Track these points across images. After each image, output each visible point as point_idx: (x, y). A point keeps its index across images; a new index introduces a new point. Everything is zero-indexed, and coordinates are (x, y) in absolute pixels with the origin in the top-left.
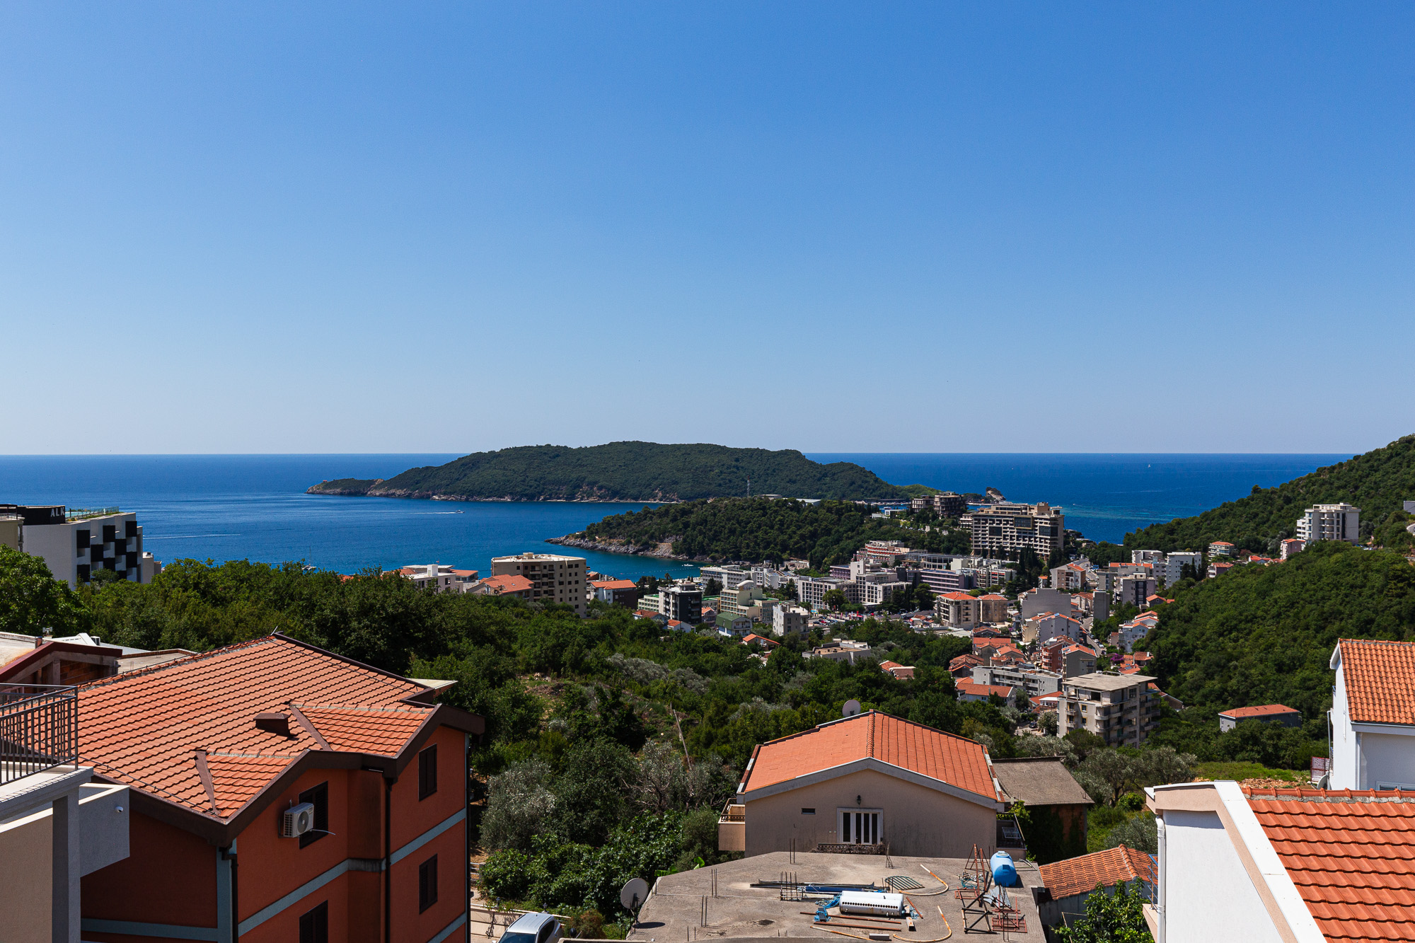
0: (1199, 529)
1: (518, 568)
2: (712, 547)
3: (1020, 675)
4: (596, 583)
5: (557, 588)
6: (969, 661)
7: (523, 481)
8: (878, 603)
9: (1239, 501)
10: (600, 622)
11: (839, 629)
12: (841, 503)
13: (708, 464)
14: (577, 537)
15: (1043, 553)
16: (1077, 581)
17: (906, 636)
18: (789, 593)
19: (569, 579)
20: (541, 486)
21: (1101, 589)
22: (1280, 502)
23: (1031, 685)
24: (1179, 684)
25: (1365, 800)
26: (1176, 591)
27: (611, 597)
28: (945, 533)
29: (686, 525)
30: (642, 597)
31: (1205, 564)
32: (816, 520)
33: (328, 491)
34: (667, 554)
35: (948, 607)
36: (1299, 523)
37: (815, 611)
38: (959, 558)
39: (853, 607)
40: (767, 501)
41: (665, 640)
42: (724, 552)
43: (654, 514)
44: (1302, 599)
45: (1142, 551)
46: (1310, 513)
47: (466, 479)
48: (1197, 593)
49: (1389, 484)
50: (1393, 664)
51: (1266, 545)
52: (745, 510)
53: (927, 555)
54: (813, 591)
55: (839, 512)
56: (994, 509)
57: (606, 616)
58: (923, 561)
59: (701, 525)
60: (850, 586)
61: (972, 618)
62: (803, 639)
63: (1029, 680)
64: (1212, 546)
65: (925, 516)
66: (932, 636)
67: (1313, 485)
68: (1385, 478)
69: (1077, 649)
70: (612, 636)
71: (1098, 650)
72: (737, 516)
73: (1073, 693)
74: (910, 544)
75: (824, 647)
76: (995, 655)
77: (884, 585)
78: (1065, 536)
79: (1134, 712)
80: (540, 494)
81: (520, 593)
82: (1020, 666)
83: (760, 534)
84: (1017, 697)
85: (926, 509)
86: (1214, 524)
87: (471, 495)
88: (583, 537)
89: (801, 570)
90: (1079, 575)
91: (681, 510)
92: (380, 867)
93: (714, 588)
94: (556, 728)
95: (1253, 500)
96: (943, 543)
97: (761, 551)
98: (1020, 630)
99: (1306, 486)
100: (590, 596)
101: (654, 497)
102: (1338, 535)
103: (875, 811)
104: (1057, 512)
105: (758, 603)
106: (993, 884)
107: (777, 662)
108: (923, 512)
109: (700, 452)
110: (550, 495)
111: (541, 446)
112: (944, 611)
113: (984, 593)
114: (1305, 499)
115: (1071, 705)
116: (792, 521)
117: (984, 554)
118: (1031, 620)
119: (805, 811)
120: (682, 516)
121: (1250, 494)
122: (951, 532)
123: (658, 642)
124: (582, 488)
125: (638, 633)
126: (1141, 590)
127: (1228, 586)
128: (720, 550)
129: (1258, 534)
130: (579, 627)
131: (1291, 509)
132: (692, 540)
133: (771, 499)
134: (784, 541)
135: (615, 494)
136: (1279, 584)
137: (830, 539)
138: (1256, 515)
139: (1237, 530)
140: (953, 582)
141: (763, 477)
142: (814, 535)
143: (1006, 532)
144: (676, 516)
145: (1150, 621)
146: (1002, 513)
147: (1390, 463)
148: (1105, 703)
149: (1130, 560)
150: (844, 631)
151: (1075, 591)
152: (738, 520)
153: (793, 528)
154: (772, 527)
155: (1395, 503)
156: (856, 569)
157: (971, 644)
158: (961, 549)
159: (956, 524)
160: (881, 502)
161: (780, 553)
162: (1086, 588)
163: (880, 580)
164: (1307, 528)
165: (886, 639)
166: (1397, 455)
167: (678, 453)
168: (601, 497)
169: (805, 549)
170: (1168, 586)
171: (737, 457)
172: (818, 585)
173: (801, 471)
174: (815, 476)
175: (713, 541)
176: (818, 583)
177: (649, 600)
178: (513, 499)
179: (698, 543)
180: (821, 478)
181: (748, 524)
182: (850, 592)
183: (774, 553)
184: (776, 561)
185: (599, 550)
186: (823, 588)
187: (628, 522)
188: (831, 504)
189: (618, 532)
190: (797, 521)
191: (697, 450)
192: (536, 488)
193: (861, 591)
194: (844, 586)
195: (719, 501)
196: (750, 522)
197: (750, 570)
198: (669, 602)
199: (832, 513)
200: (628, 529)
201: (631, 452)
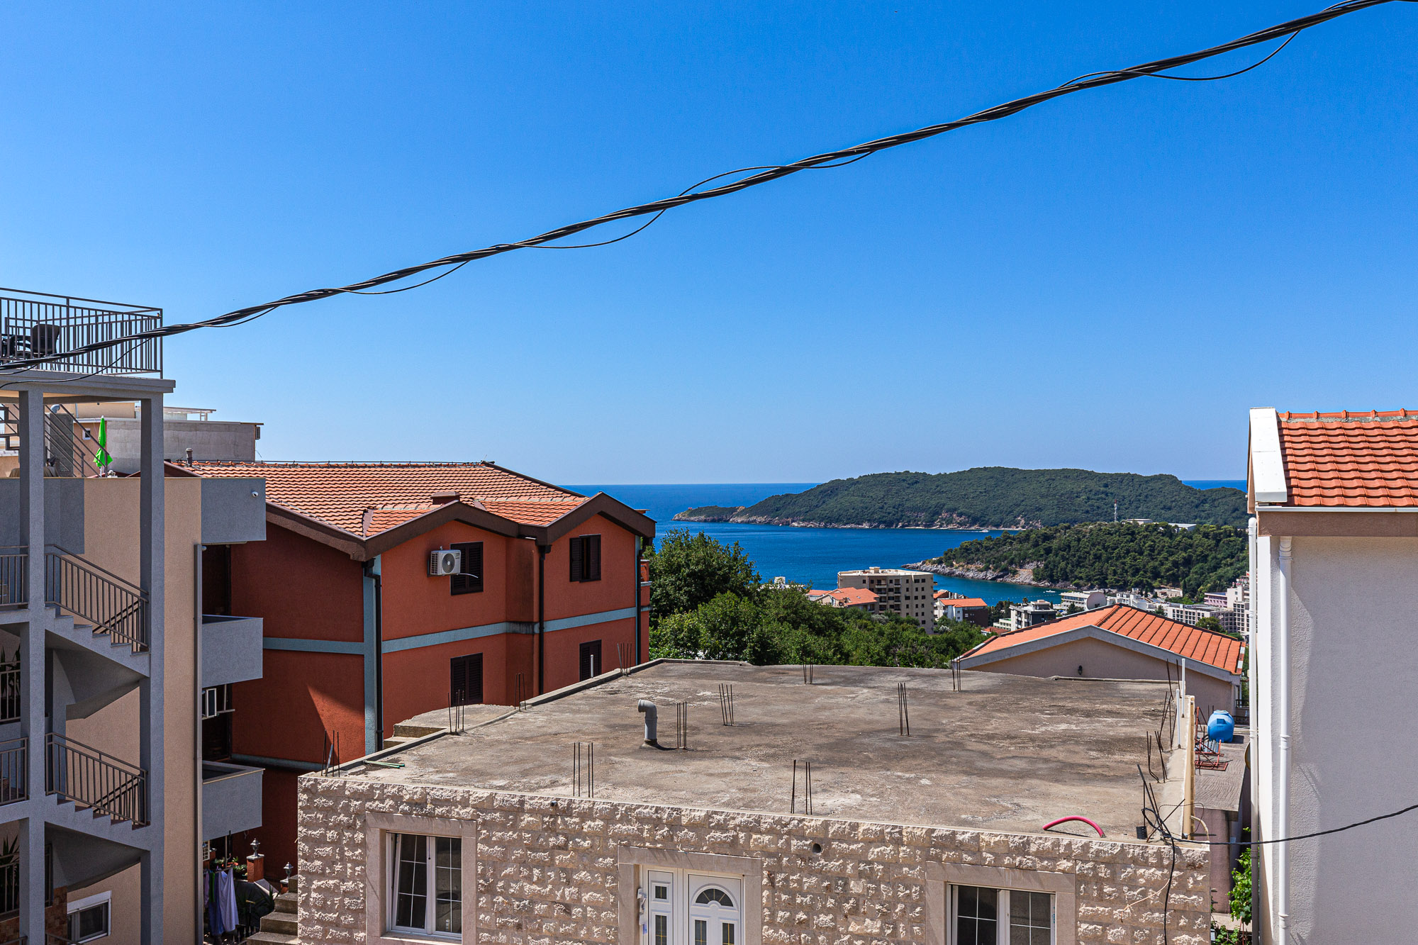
1: (864, 582)
2: (1076, 573)
4: (945, 601)
5: (904, 603)
7: (882, 508)
12: (1219, 528)
13: (1075, 490)
14: (934, 563)
19: (916, 594)
20: (900, 513)
27: (961, 615)
29: (1048, 551)
30: (997, 621)
32: (1191, 546)
33: (692, 518)
34: (1027, 581)
40: (1136, 525)
42: (1089, 580)
43: (1014, 540)
47: (824, 506)
52: (1112, 535)
55: (1217, 538)
57: (953, 632)
59: (1064, 551)
60: (1226, 614)
72: (1103, 542)
80: (898, 521)
81: (865, 605)
83: (1128, 560)
87: (830, 522)
88: (940, 562)
89: (1174, 598)
91: (1042, 535)
92: (534, 630)
97: (1129, 578)
100: (939, 613)
101: (1017, 524)
109: (1066, 477)
110: (909, 522)
111: (900, 473)
116: (1164, 547)
120: (1043, 542)
124: (941, 514)
128: (1084, 577)
132: (1055, 566)
133: (1141, 523)
134: (1155, 568)
135: (975, 521)
137: (1206, 566)
141: (1134, 504)
142: (1188, 562)
144: (1036, 541)
152: (1104, 545)
153: (1164, 554)
154: (1141, 553)
156: (1234, 595)
161: (1149, 581)
167: (1041, 479)
168: (961, 524)
169: (1178, 576)
171: (1105, 482)
172: (1190, 613)
173: (1177, 497)
174: (1192, 502)
175: (1077, 567)
176: (1190, 610)
177: (1004, 624)
178: (871, 526)
179: (1061, 569)
180: (1199, 504)
181: (1115, 549)
182: (1227, 620)
183: (1143, 580)
184: (1146, 588)
185: (957, 576)
186: (1196, 616)
187: (986, 547)
188: (1208, 528)
189: (976, 558)
190: (1170, 547)
191: (1062, 476)
192: (894, 515)
193: (1239, 619)
194: (1219, 614)
195: (1083, 526)
196: (1117, 547)
197: (1116, 596)
198: (1021, 621)
199: (1209, 539)
200: (986, 554)
201: (992, 478)
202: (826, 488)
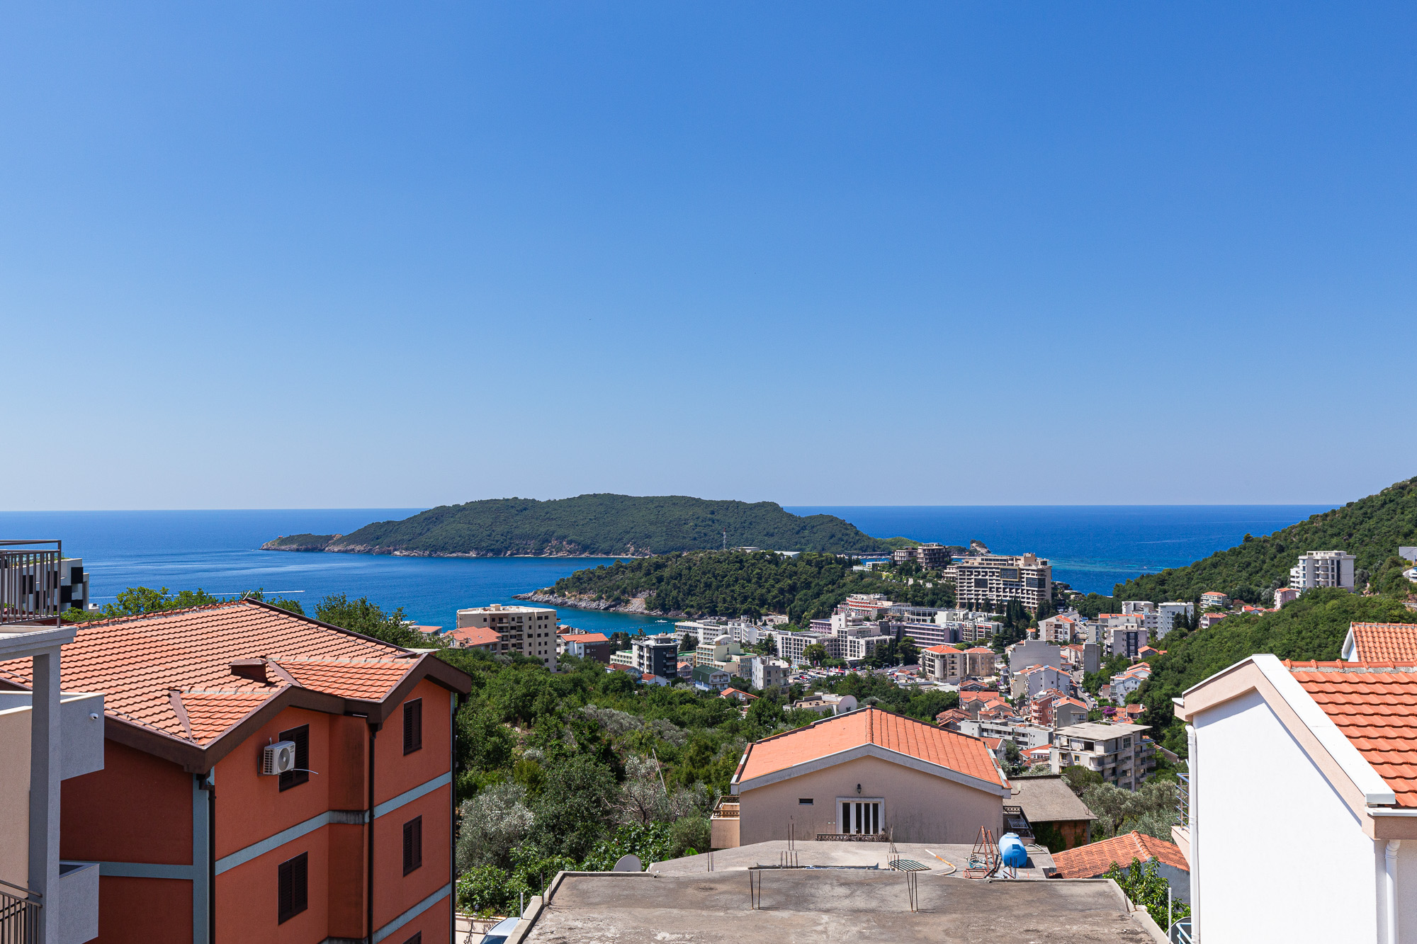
0: (1190, 579)
1: (485, 620)
2: (687, 602)
3: (1009, 729)
4: (566, 637)
5: (526, 641)
6: (956, 715)
7: (489, 536)
8: (861, 658)
9: (1230, 551)
10: (571, 675)
11: (820, 685)
12: (821, 556)
13: (683, 517)
14: (546, 593)
15: (1031, 605)
16: (1066, 633)
17: (890, 691)
18: (768, 648)
19: (539, 631)
20: (508, 541)
21: (1092, 640)
22: (1273, 550)
23: (1021, 739)
24: (1174, 737)
25: (1409, 669)
26: (1169, 642)
27: (582, 651)
28: (929, 585)
29: (660, 580)
30: (614, 653)
31: (1197, 615)
32: (796, 573)
33: (283, 547)
34: (640, 610)
35: (933, 661)
36: (1293, 572)
37: (795, 666)
38: (944, 611)
39: (835, 662)
40: (744, 554)
41: (639, 694)
42: (700, 608)
43: (626, 569)
44: (1299, 647)
45: (1132, 603)
46: (1304, 560)
47: (429, 533)
48: (1191, 644)
49: (1383, 531)
50: (1408, 646)
51: (1259, 594)
52: (721, 563)
53: (911, 608)
54: (792, 646)
55: (820, 565)
56: (979, 559)
57: (577, 670)
58: (906, 615)
59: (676, 579)
60: (831, 641)
61: (958, 672)
62: (783, 692)
63: (1019, 734)
64: (1204, 596)
65: (907, 569)
66: (917, 691)
67: (1306, 533)
68: (1379, 525)
69: (1068, 702)
70: (584, 690)
71: (1091, 703)
72: (713, 570)
73: (1066, 744)
74: (892, 597)
75: (806, 700)
76: (982, 709)
77: (867, 639)
78: (1053, 588)
79: (1128, 762)
80: (507, 549)
81: (487, 646)
82: (1009, 720)
83: (737, 588)
84: (1007, 750)
85: (909, 561)
86: (1206, 573)
87: (435, 551)
88: (552, 592)
89: (780, 625)
90: (1068, 627)
91: (654, 563)
92: (363, 818)
93: (690, 644)
94: (531, 758)
95: (1245, 549)
96: (927, 595)
97: (738, 606)
98: (1008, 684)
99: (1299, 534)
100: (561, 650)
101: (626, 552)
102: (1333, 583)
103: (875, 801)
104: (1044, 563)
105: (736, 659)
106: (1003, 865)
107: (757, 714)
108: (906, 564)
109: (674, 504)
110: (518, 550)
111: (508, 500)
112: (930, 666)
113: (969, 646)
114: (1298, 548)
115: (1063, 756)
116: (770, 574)
117: (970, 607)
118: (1019, 673)
119: (802, 801)
120: (655, 570)
121: (1242, 543)
122: (935, 585)
123: (632, 697)
124: (550, 542)
125: (611, 687)
126: (1132, 641)
127: (1221, 635)
128: (695, 604)
129: (1250, 584)
130: (549, 680)
131: (1284, 558)
132: (666, 595)
133: (748, 551)
134: (762, 595)
135: (585, 548)
136: (1274, 632)
137: (810, 592)
138: (1249, 564)
139: (1229, 579)
140: (938, 635)
141: (740, 530)
142: (793, 589)
143: (992, 584)
144: (649, 570)
145: (1143, 673)
146: (987, 564)
147: (1384, 510)
148: (1099, 753)
149: (1120, 612)
150: (825, 687)
151: (1065, 643)
152: (714, 574)
153: (771, 581)
154: (749, 581)
155: (1390, 551)
156: (837, 622)
157: (958, 698)
158: (946, 602)
159: (940, 577)
160: (862, 555)
161: (757, 608)
162: (1075, 640)
163: (862, 633)
164: (1301, 575)
165: (869, 695)
166: (1391, 501)
167: (651, 505)
168: (570, 552)
169: (784, 603)
170: (1160, 637)
171: (712, 509)
172: (798, 640)
173: (779, 524)
174: (793, 529)
175: (688, 596)
176: (798, 638)
177: (621, 656)
178: (478, 554)
179: (673, 598)
180: (799, 531)
181: (725, 577)
182: (832, 646)
183: (751, 608)
184: (754, 616)
185: (569, 606)
186: (804, 643)
187: (599, 576)
188: (811, 556)
189: (588, 587)
190: (776, 574)
191: (671, 502)
192: (502, 543)
193: (842, 645)
194: (825, 641)
195: (694, 554)
196: (727, 576)
197: (727, 625)
198: (643, 656)
199: (812, 566)
200: (599, 584)
201: (601, 504)
202: (430, 514)
